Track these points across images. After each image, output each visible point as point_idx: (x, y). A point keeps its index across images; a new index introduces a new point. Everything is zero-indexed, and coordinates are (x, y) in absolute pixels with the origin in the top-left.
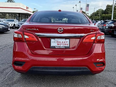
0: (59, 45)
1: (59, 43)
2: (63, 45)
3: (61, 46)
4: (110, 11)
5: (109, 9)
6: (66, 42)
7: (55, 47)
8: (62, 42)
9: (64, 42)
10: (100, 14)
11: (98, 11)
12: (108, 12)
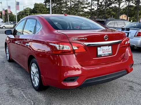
0: (104, 53)
1: (104, 51)
2: (107, 52)
3: (106, 53)
4: (39, 10)
5: (37, 7)
6: (109, 49)
7: (101, 55)
8: (106, 50)
9: (107, 49)
10: (28, 13)
11: (26, 10)
12: (37, 11)
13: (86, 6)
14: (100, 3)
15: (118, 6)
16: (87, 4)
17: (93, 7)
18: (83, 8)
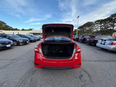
13: (95, 29)
14: (102, 28)
15: (112, 28)
16: (95, 28)
17: (98, 30)
18: (93, 30)
